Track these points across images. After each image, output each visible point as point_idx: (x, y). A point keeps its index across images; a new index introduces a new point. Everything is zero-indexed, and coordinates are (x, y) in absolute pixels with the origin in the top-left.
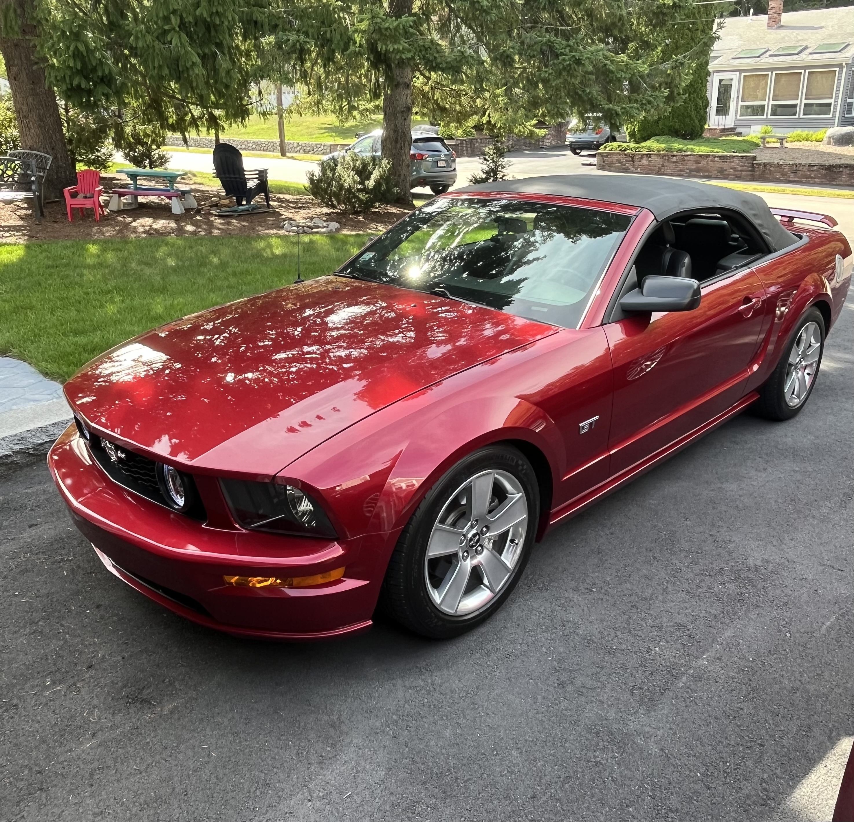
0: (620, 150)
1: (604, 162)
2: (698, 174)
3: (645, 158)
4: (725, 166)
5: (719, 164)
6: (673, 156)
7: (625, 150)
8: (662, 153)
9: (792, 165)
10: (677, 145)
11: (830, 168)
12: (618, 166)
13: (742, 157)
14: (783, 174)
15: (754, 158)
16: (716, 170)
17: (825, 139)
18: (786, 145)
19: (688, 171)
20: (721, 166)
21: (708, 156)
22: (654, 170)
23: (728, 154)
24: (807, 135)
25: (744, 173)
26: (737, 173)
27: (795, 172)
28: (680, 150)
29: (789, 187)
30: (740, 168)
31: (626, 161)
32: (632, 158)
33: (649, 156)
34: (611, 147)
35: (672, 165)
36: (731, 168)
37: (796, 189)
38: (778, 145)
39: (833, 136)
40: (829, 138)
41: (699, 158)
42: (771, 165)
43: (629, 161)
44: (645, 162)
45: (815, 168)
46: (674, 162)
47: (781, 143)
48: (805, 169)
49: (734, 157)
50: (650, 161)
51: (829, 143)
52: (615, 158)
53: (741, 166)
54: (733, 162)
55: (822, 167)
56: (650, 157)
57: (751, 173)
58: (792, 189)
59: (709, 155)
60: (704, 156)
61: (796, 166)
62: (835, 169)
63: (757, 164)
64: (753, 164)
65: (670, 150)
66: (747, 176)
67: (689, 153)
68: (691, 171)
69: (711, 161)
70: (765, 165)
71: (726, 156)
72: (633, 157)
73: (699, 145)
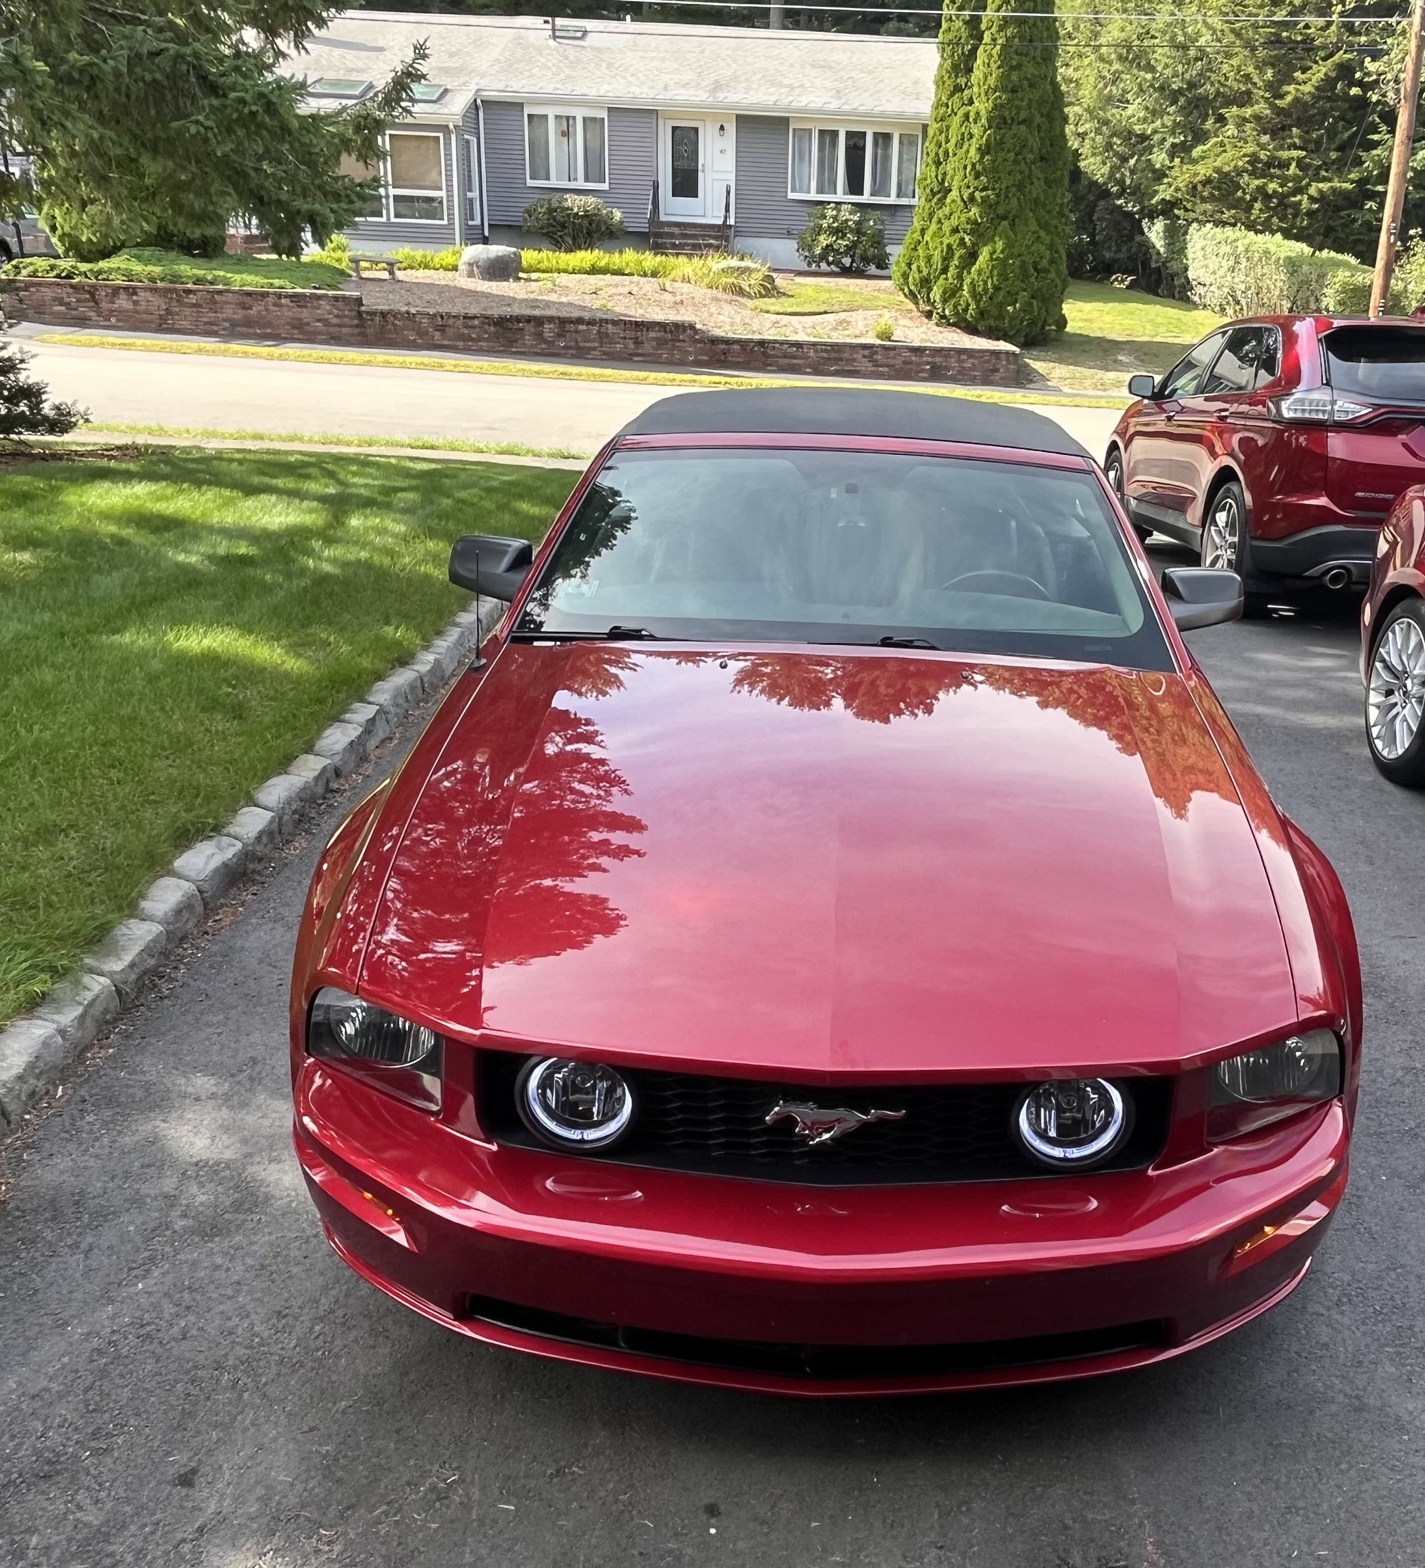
0: (58, 276)
1: (21, 301)
2: (251, 330)
3: (123, 296)
4: (305, 314)
5: (290, 312)
6: (189, 292)
7: (69, 277)
8: (160, 284)
9: (435, 315)
10: (188, 269)
11: (502, 322)
12: (59, 312)
13: (336, 298)
14: (422, 334)
15: (359, 301)
16: (288, 324)
17: (462, 267)
18: (400, 275)
19: (227, 325)
20: (297, 315)
21: (264, 295)
22: (151, 322)
23: (307, 291)
24: (425, 256)
25: (345, 330)
26: (331, 329)
27: (442, 329)
28: (198, 281)
29: (449, 359)
30: (336, 321)
31: (79, 301)
32: (92, 295)
33: (131, 291)
34: (31, 268)
35: (187, 311)
36: (319, 321)
37: (462, 363)
38: (385, 275)
39: (477, 263)
40: (470, 264)
41: (247, 300)
42: (395, 314)
43: (85, 301)
44: (123, 302)
45: (476, 322)
46: (193, 305)
47: (391, 273)
48: (460, 323)
49: (319, 297)
50: (136, 303)
51: (471, 275)
52: (48, 293)
53: (337, 317)
54: (318, 308)
55: (487, 319)
56: (135, 293)
57: (358, 330)
58: (453, 362)
59: (268, 294)
60: (256, 293)
61: (442, 317)
62: (510, 325)
63: (368, 313)
64: (360, 313)
65: (176, 278)
66: (352, 335)
67: (220, 287)
68: (234, 324)
69: (275, 305)
70: (383, 314)
71: (304, 295)
72: (92, 292)
73: (240, 272)
